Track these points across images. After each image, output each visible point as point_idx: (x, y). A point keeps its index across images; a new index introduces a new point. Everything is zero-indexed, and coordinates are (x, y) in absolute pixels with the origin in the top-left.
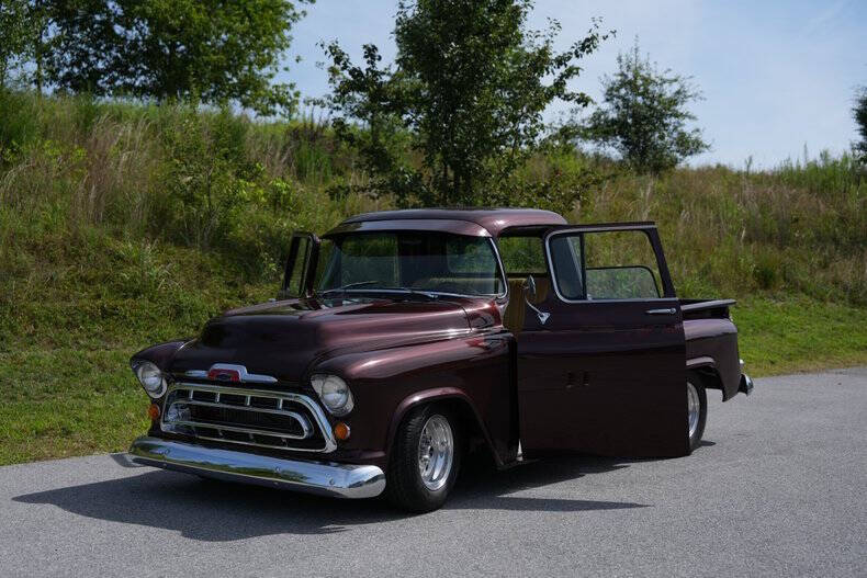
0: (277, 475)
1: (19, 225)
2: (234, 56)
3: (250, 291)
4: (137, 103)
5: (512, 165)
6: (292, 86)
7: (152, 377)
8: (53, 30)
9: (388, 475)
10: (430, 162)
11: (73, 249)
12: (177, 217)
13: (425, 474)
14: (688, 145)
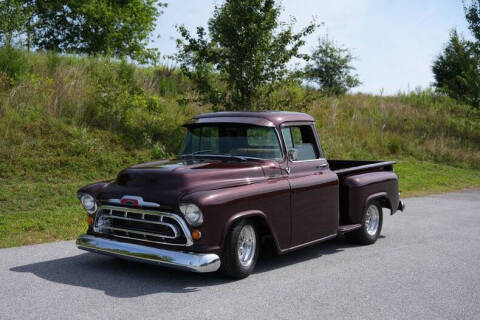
0: (159, 258)
1: (18, 117)
2: (127, 33)
3: (138, 153)
4: (78, 57)
5: (271, 90)
6: (156, 49)
7: (89, 202)
8: (36, 19)
9: (221, 259)
10: (230, 88)
11: (45, 130)
12: (100, 114)
13: (240, 257)
14: (352, 82)
